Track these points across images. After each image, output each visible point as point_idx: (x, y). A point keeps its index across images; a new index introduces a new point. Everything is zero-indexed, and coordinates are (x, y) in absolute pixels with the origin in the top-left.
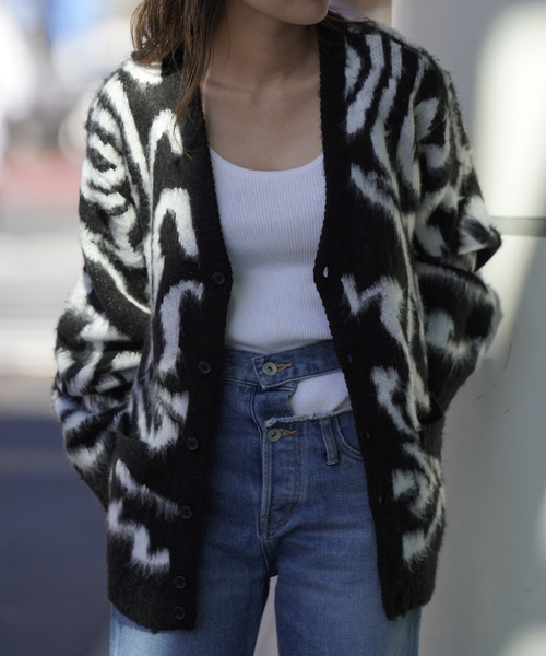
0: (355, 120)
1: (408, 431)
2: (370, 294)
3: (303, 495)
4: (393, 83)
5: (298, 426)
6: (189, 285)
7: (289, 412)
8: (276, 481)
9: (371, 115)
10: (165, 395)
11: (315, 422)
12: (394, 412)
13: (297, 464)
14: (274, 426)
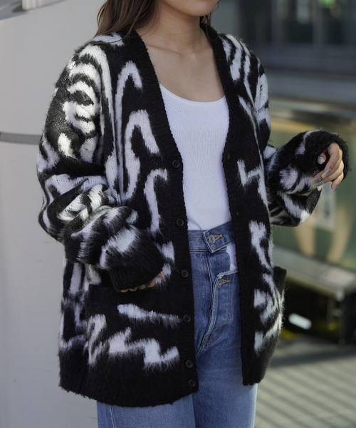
0: (235, 73)
3: (231, 321)
5: (232, 277)
6: (158, 172)
9: (242, 71)
13: (229, 300)
14: (222, 278)
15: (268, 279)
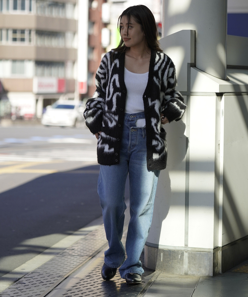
0: (156, 68)
1: (157, 132)
2: (153, 102)
3: (137, 143)
4: (165, 62)
5: (137, 129)
6: (118, 93)
7: (135, 126)
8: (132, 140)
9: (160, 68)
10: (113, 116)
11: (141, 129)
12: (155, 127)
13: (137, 137)
14: (132, 129)
15: (158, 136)
